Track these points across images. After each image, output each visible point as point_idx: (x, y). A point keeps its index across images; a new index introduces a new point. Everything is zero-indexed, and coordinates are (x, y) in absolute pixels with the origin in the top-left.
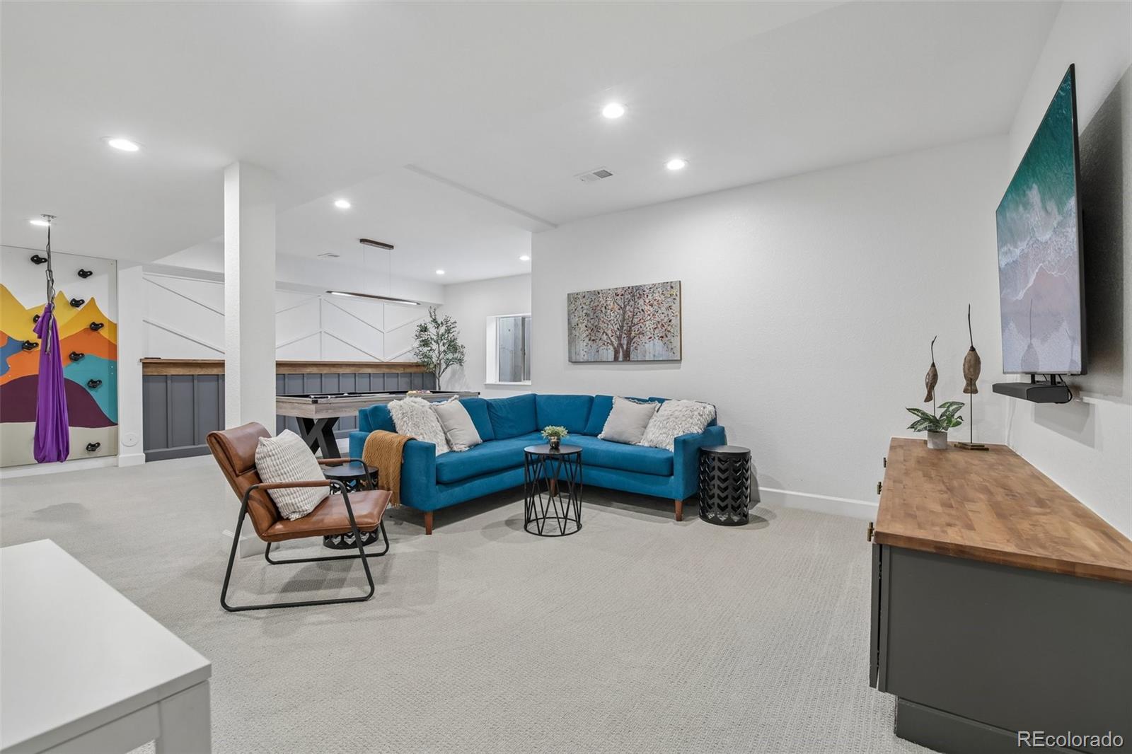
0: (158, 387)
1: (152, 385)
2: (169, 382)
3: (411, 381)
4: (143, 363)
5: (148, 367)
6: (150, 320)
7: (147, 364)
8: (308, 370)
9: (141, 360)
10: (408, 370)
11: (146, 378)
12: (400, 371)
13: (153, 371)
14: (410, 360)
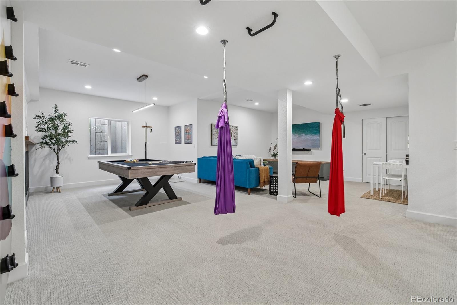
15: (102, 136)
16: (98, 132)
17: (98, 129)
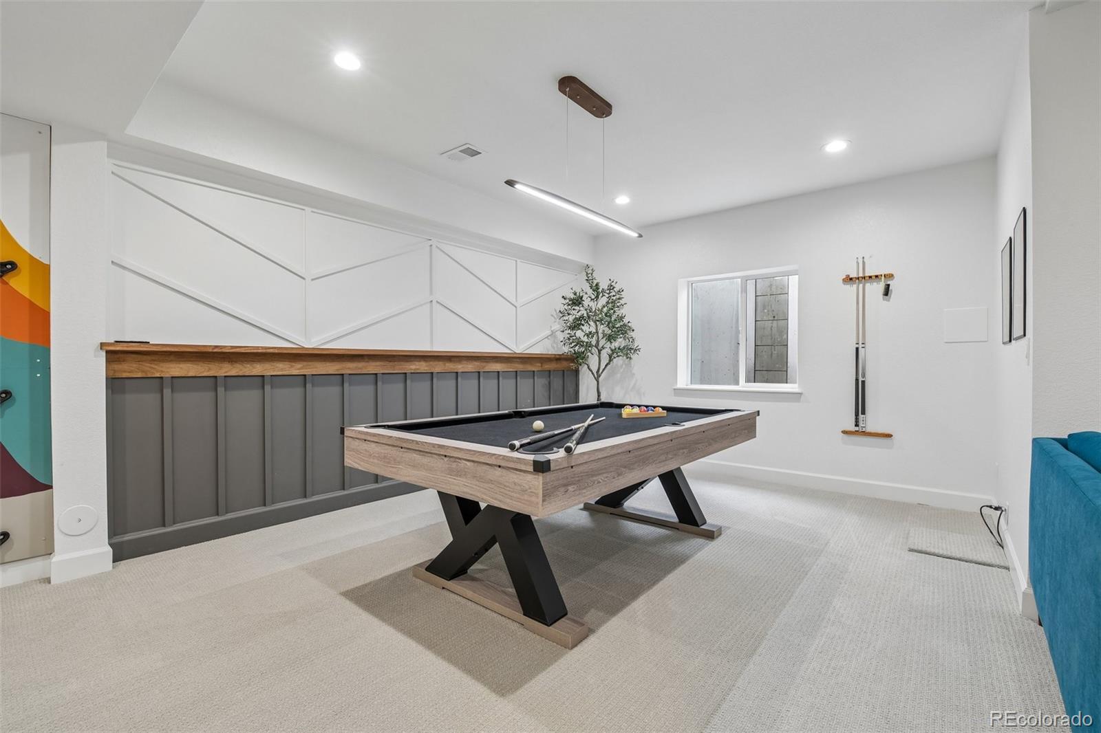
0: (142, 403)
1: (131, 399)
2: (167, 392)
3: (550, 383)
4: (108, 352)
5: (119, 361)
6: (129, 262)
7: (115, 354)
8: (413, 367)
9: (102, 345)
10: (547, 366)
11: (114, 384)
12: (536, 367)
13: (128, 369)
14: (548, 351)
15: (775, 330)
16: (765, 318)
17: (766, 311)
